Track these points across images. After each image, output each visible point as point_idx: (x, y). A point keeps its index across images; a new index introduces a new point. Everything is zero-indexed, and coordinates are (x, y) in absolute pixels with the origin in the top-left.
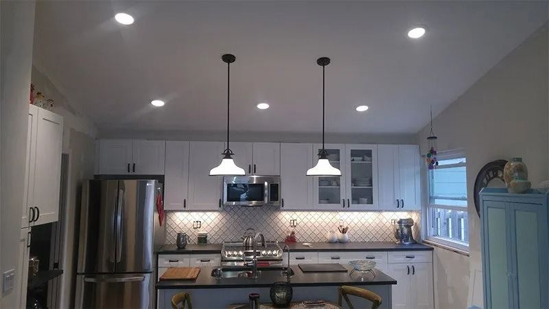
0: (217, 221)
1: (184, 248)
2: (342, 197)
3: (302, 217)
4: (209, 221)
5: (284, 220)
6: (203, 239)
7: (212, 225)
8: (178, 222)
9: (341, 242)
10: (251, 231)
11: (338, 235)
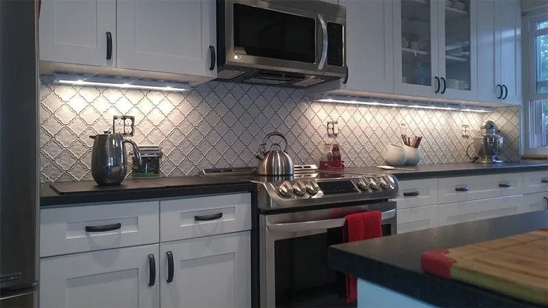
0: (176, 118)
1: (118, 184)
2: (434, 73)
3: (346, 116)
4: (156, 117)
5: (316, 123)
6: (150, 162)
7: (167, 128)
8: (66, 115)
9: (410, 163)
10: (277, 139)
11: (408, 151)
